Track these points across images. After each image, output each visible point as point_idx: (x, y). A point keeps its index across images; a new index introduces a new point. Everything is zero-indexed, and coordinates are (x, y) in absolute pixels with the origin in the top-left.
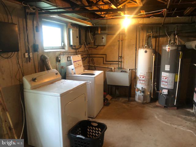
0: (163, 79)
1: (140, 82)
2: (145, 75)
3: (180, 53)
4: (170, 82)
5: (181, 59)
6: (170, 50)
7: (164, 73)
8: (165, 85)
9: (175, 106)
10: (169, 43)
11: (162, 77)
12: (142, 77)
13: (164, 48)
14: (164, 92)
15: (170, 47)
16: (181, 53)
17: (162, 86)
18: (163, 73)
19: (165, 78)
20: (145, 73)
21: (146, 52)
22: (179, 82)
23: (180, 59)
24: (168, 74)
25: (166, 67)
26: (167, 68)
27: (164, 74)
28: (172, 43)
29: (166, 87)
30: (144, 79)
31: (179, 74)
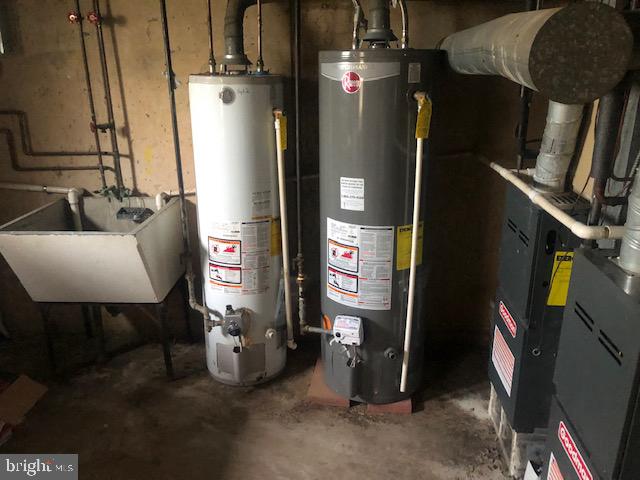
0: (333, 257)
1: (214, 275)
2: (239, 237)
3: (415, 102)
4: (370, 274)
5: (424, 142)
6: (360, 83)
7: (339, 224)
8: (344, 291)
9: (401, 397)
10: (358, 41)
11: (331, 247)
12: (223, 247)
13: (326, 70)
14: (342, 331)
15: (362, 66)
16: (420, 98)
17: (332, 295)
18: (330, 221)
19: (341, 251)
20: (239, 227)
21: (227, 97)
22: (417, 268)
23: (419, 141)
24: (356, 230)
25: (343, 193)
26: (352, 193)
27: (336, 232)
28: (372, 41)
29: (352, 302)
30: (234, 258)
31: (419, 226)
